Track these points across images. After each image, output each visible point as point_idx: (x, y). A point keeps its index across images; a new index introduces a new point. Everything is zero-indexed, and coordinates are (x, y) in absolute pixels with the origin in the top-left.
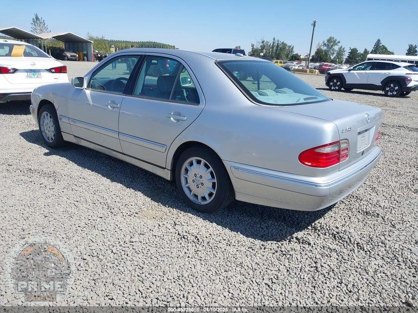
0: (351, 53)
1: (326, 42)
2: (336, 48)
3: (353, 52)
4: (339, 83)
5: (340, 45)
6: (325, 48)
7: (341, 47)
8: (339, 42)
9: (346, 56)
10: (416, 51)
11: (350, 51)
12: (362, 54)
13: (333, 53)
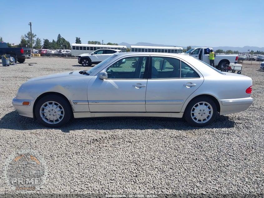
0: (45, 42)
1: (27, 35)
2: (35, 39)
3: (46, 42)
4: (87, 62)
5: (37, 37)
6: (27, 39)
7: (38, 39)
8: (35, 35)
9: (42, 44)
10: (80, 41)
11: (44, 41)
12: (52, 43)
13: (34, 43)
